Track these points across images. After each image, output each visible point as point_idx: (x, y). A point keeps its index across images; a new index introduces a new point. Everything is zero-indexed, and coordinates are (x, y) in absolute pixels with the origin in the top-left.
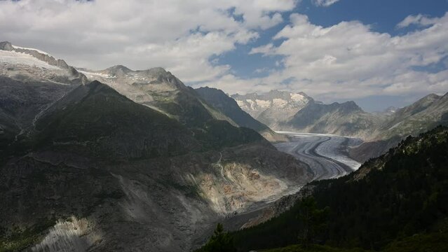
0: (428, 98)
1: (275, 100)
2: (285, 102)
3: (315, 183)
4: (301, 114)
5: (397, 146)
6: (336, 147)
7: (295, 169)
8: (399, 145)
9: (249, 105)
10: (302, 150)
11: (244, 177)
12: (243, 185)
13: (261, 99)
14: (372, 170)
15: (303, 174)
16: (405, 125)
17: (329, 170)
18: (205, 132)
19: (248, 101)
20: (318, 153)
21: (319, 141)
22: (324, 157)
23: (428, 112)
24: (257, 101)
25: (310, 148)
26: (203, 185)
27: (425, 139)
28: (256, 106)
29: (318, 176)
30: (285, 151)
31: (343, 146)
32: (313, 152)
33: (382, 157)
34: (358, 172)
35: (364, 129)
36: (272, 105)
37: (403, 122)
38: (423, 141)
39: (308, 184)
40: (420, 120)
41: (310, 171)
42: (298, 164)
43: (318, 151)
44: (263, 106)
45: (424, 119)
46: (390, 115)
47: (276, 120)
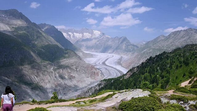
0: (160, 37)
1: (85, 34)
2: (90, 35)
3: (105, 80)
4: (98, 43)
5: (145, 61)
6: (116, 61)
7: (95, 73)
8: (146, 60)
9: (70, 35)
10: (98, 62)
11: (67, 77)
12: (66, 82)
13: (77, 33)
14: (133, 73)
15: (98, 75)
16: (149, 50)
17: (112, 73)
18: (44, 51)
19: (69, 33)
20: (107, 64)
21: (108, 58)
22: (110, 66)
23: (160, 44)
24: (74, 33)
25: (103, 61)
26: (42, 82)
27: (157, 58)
28: (74, 36)
29: (106, 76)
30: (89, 63)
31: (119, 61)
32: (104, 63)
33: (138, 67)
34: (126, 74)
35: (130, 51)
36: (83, 36)
37: (148, 49)
38: (157, 59)
39: (101, 81)
40: (156, 48)
41: (102, 74)
42: (96, 70)
43: (107, 63)
44: (78, 37)
45: (158, 48)
46: (142, 44)
47: (85, 45)
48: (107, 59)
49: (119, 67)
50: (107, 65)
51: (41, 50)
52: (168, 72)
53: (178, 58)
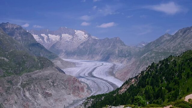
0: (165, 36)
1: (63, 35)
2: (71, 37)
3: (93, 97)
4: (82, 46)
5: (146, 69)
6: (106, 70)
7: (78, 87)
9: (43, 38)
10: (83, 73)
11: (40, 95)
12: (39, 102)
13: (52, 34)
14: (130, 86)
15: (83, 91)
16: (151, 54)
17: (102, 87)
18: (7, 60)
19: (42, 35)
20: (95, 75)
22: (99, 78)
23: (164, 46)
24: (49, 35)
25: (89, 72)
26: (6, 104)
27: (162, 65)
28: (48, 39)
29: (94, 92)
30: (71, 74)
31: (111, 70)
32: (91, 74)
33: (136, 77)
34: (121, 88)
35: (125, 57)
36: (61, 39)
37: (149, 53)
38: (161, 65)
39: (88, 98)
40: (160, 51)
41: (89, 88)
42: (80, 84)
43: (94, 73)
44: (54, 40)
45: (162, 50)
46: (141, 47)
47: (64, 51)
48: (95, 69)
49: (111, 79)
50: (94, 77)
51: (4, 60)
52: (177, 83)
53: (188, 63)
